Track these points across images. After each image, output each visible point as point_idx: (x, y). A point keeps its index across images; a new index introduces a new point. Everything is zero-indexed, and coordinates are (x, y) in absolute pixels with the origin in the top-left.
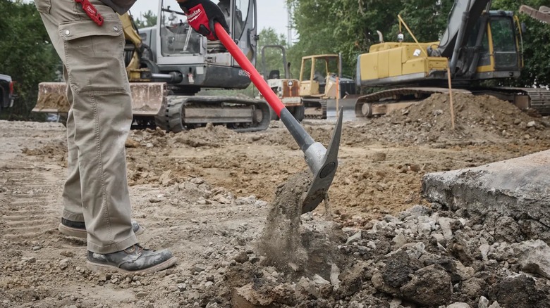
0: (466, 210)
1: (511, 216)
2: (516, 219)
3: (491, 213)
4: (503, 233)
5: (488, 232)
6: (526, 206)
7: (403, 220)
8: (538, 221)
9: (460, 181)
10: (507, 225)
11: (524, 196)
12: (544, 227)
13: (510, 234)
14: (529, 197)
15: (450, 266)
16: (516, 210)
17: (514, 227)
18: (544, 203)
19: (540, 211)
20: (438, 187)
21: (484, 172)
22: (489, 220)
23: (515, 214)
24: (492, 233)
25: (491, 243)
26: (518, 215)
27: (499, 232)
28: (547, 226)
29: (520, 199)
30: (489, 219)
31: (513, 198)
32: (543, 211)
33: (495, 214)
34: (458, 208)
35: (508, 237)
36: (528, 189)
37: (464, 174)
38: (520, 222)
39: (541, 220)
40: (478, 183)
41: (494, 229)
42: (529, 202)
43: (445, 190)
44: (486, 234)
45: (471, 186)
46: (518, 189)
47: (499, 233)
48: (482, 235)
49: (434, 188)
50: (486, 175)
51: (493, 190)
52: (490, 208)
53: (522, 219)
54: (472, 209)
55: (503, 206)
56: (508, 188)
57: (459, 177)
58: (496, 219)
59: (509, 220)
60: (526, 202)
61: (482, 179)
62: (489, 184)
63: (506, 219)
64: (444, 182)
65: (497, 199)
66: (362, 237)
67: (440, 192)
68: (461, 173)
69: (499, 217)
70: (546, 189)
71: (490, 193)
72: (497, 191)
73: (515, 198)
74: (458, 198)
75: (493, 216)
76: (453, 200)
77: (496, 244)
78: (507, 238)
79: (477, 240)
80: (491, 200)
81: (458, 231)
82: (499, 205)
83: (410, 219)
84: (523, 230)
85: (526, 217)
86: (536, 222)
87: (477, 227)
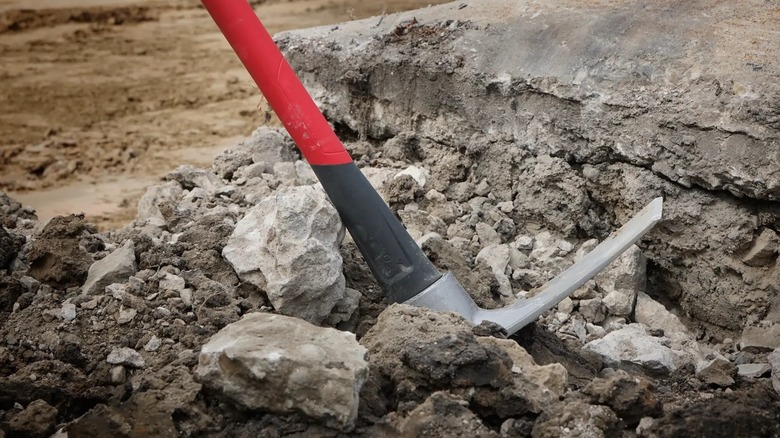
0: (413, 140)
1: (561, 154)
2: (576, 164)
3: (498, 147)
4: (538, 205)
5: (494, 203)
6: (610, 124)
7: (229, 177)
8: (647, 166)
9: (393, 55)
10: (552, 182)
11: (604, 98)
12: (668, 186)
13: (560, 208)
14: (619, 100)
15: (494, 371)
16: (577, 137)
17: (571, 185)
18: (670, 118)
19: (654, 141)
20: (325, 73)
21: (460, 24)
22: (495, 169)
23: (571, 148)
24: (508, 206)
25: (508, 237)
26: (584, 152)
27: (529, 203)
28: (676, 183)
29: (592, 106)
30: (495, 166)
31: (572, 101)
32: (664, 141)
33: (513, 149)
34: (388, 135)
35: (555, 218)
36: (612, 75)
37: (400, 31)
38: (589, 171)
39: (656, 167)
40: (452, 58)
41: (509, 194)
42: (620, 114)
43: (350, 83)
44: (492, 212)
45: (432, 69)
46: (582, 74)
47: (528, 206)
48: (481, 215)
49: (311, 77)
50: (471, 34)
51: (504, 79)
52: (492, 131)
53: (594, 164)
54: (432, 134)
55: (536, 125)
56: (552, 74)
57: (388, 42)
58: (515, 166)
59: (558, 166)
60: (611, 115)
61: (459, 46)
62: (487, 62)
63: (545, 166)
64: (342, 56)
65: (514, 106)
66: (139, 263)
67: (330, 85)
68: (392, 29)
69: (524, 157)
70: (668, 73)
71: (493, 89)
72: (516, 82)
73: (577, 102)
74: (386, 103)
75: (507, 157)
76: (370, 110)
77: (524, 240)
78: (551, 219)
79: (469, 231)
80: (493, 108)
81: (408, 207)
82: (523, 123)
83: (254, 174)
84: (595, 193)
85: (609, 156)
86: (640, 170)
87: (461, 188)
